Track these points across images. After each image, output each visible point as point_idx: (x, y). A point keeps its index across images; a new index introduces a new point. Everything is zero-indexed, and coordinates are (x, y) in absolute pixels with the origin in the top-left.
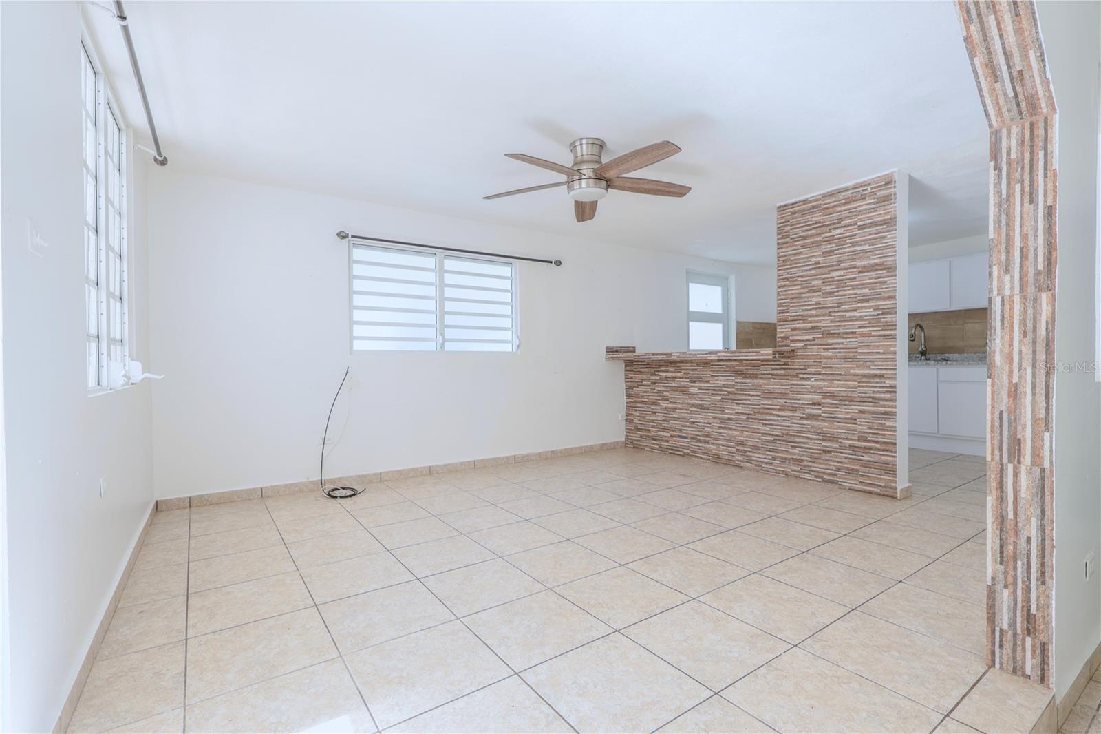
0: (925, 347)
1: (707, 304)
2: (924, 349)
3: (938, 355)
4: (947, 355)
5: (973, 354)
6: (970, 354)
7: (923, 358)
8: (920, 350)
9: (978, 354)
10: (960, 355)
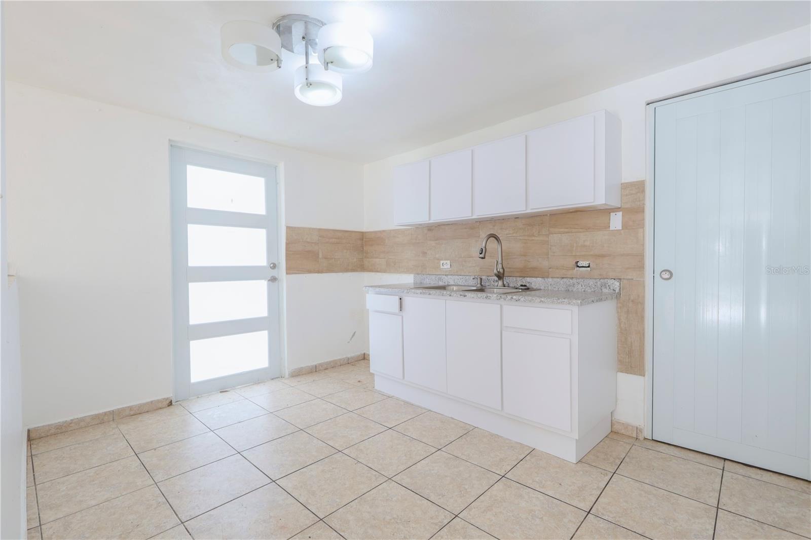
0: (503, 268)
1: (232, 201)
2: (501, 271)
3: (518, 279)
4: (528, 279)
5: (559, 280)
6: (555, 280)
7: (500, 283)
8: (495, 271)
9: (565, 280)
10: (543, 280)
